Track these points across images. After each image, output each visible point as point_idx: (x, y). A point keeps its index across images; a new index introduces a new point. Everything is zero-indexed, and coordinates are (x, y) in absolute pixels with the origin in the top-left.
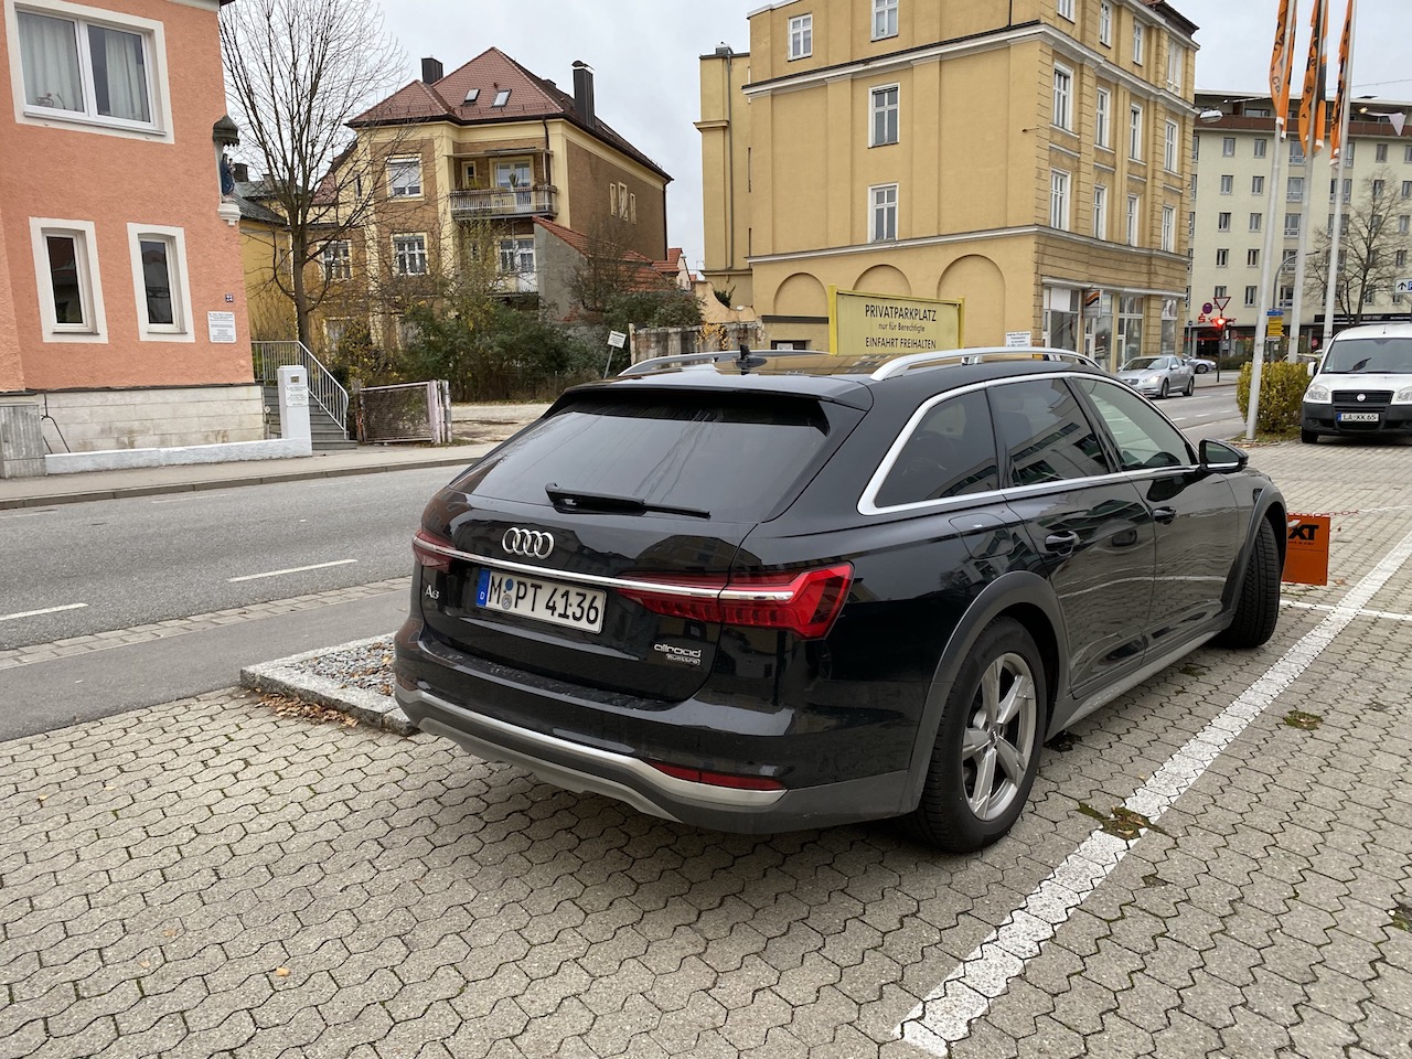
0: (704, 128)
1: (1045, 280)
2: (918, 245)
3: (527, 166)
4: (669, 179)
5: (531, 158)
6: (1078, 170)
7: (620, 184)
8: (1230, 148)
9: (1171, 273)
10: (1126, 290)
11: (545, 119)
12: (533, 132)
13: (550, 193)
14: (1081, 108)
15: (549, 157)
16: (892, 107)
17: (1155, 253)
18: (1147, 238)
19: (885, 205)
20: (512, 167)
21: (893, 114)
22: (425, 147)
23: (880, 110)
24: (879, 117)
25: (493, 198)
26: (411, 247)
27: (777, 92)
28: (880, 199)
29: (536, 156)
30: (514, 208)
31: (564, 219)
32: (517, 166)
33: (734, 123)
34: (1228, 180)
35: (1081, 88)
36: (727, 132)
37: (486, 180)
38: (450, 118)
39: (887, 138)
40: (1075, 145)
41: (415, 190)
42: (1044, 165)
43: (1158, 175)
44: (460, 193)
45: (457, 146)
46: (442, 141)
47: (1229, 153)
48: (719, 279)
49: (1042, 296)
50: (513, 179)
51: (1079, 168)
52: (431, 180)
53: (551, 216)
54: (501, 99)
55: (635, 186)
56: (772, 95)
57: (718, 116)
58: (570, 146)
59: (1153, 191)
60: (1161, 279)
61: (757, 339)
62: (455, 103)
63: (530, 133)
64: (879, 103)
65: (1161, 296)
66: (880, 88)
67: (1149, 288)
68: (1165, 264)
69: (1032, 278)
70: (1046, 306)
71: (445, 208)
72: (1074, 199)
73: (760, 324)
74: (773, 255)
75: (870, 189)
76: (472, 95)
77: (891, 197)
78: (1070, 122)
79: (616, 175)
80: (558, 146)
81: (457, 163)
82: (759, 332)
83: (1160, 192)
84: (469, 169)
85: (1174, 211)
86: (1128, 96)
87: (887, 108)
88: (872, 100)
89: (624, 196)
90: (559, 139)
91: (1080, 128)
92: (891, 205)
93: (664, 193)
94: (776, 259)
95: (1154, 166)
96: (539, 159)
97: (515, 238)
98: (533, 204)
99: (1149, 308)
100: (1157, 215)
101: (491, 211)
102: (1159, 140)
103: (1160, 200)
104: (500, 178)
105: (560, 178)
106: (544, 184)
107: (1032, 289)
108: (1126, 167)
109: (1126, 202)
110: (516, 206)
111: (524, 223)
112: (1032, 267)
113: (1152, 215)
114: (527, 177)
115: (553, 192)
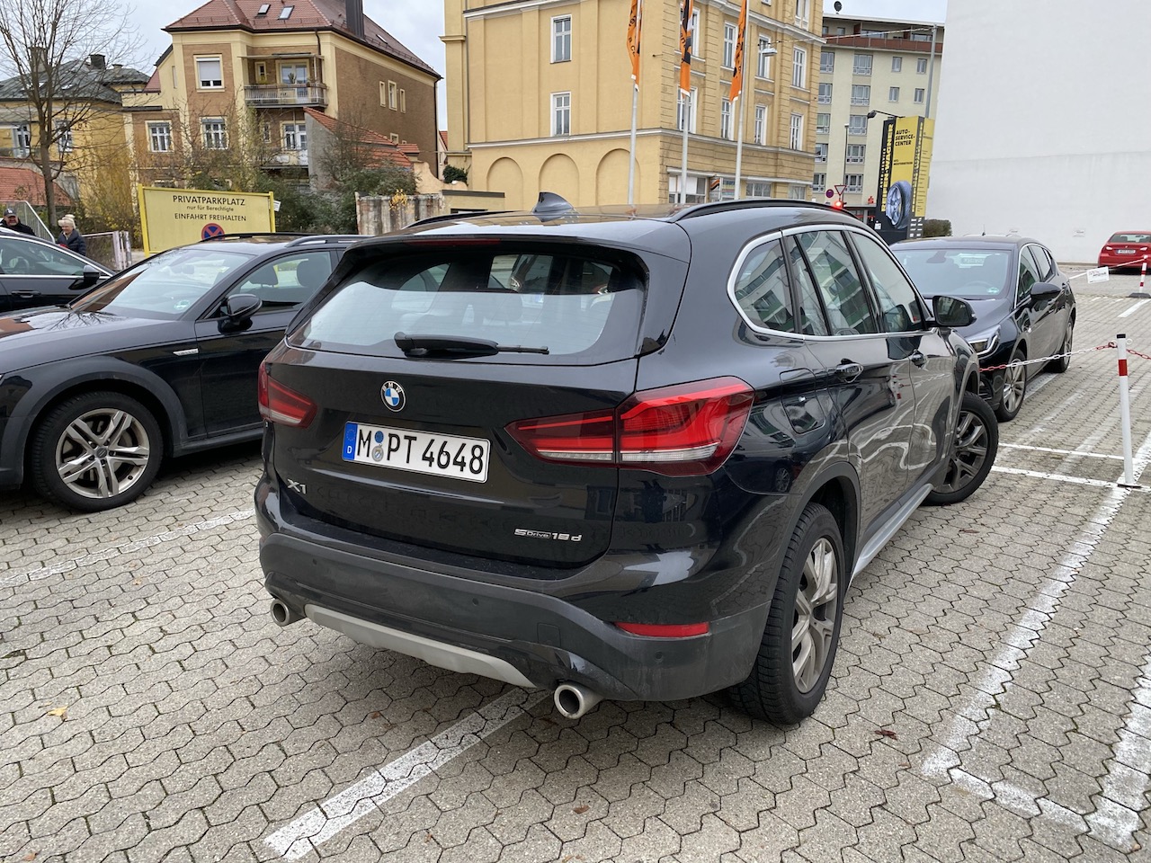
0: (448, 41)
1: (670, 170)
2: (584, 141)
3: (305, 66)
4: (439, 78)
5: (307, 60)
6: (704, 86)
7: (389, 81)
8: (897, 66)
9: (797, 165)
10: (749, 178)
11: (317, 31)
12: (307, 41)
13: (322, 89)
14: (706, 39)
15: (320, 61)
16: (567, 33)
17: (780, 150)
18: (774, 138)
19: (563, 108)
20: (294, 67)
21: (568, 37)
22: (225, 50)
23: (559, 34)
24: (559, 39)
25: (279, 92)
26: (216, 127)
27: (489, 17)
28: (559, 104)
29: (311, 59)
30: (295, 100)
31: (333, 110)
32: (297, 67)
33: (470, 37)
34: (895, 91)
35: (707, 24)
36: (465, 45)
37: (273, 77)
38: (244, 28)
39: (563, 59)
40: (701, 67)
41: (217, 83)
42: (670, 82)
43: (784, 90)
44: (253, 86)
45: (251, 50)
46: (238, 45)
47: (897, 70)
48: (459, 158)
49: (667, 182)
50: (292, 77)
51: (705, 84)
52: (229, 75)
53: (321, 108)
54: (285, 13)
55: (402, 83)
56: (485, 19)
57: (457, 32)
58: (338, 52)
59: (780, 102)
60: (787, 170)
61: (440, 207)
62: (250, 15)
63: (305, 42)
64: (559, 30)
65: (788, 183)
66: (559, 17)
67: (776, 177)
68: (791, 159)
69: (658, 169)
70: (672, 189)
71: (241, 99)
72: (700, 109)
73: (441, 196)
74: (486, 143)
75: (552, 95)
76: (264, 9)
77: (567, 103)
78: (697, 50)
79: (384, 75)
80: (328, 53)
81: (251, 64)
82: (441, 202)
83: (787, 103)
84: (258, 68)
85: (803, 117)
86: (754, 29)
87: (563, 34)
88: (553, 26)
89: (394, 91)
90: (329, 47)
91: (706, 54)
92: (566, 108)
93: (435, 88)
94: (489, 146)
95: (781, 83)
96: (313, 62)
97: (296, 124)
98: (310, 97)
99: (775, 192)
100: (783, 121)
101: (277, 101)
102: (785, 63)
103: (787, 110)
104: (283, 75)
105: (330, 77)
106: (317, 82)
107: (658, 177)
108: (752, 84)
109: (752, 111)
110: (294, 98)
111: (298, 112)
112: (658, 160)
113: (779, 121)
114: (302, 75)
115: (323, 88)
